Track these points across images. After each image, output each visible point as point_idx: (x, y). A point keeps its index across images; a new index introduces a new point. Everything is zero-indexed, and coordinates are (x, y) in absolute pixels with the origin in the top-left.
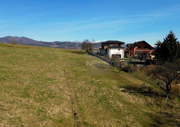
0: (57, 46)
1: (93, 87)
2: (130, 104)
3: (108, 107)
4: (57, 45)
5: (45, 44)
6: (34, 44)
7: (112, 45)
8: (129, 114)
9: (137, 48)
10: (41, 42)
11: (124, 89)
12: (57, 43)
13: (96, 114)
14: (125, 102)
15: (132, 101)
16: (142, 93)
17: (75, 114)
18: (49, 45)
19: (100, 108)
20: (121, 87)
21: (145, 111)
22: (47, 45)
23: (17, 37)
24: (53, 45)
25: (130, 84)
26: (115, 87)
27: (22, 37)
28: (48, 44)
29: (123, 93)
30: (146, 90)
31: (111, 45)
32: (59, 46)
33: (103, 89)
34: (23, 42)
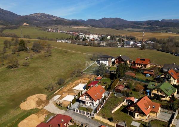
0: (147, 26)
4: (147, 25)
5: (135, 25)
10: (132, 22)
12: (149, 23)
22: (137, 25)
23: (111, 18)
24: (144, 25)
32: (150, 26)
34: (116, 23)
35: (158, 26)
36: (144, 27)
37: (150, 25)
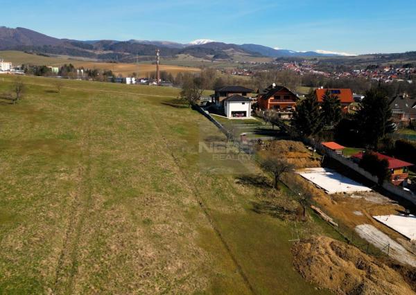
0: (105, 52)
1: (210, 180)
2: (241, 195)
3: (223, 198)
4: (105, 50)
5: (76, 48)
6: (50, 46)
7: (232, 94)
8: (238, 203)
9: (273, 98)
10: (66, 41)
11: (238, 180)
12: (106, 45)
13: (215, 203)
14: (237, 194)
15: (244, 193)
16: (254, 184)
17: (201, 204)
18: (87, 48)
19: (217, 199)
20: (236, 178)
21: (252, 200)
22: (80, 49)
23: (4, 27)
24: (96, 49)
25: (246, 173)
26: (230, 178)
27: (18, 28)
28: (84, 48)
29: (236, 186)
30: (260, 181)
31: (230, 95)
32: (111, 52)
33: (219, 181)
34: (21, 41)
35: (130, 52)
36: (98, 53)
37: (111, 49)
